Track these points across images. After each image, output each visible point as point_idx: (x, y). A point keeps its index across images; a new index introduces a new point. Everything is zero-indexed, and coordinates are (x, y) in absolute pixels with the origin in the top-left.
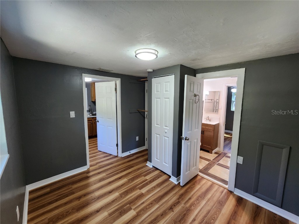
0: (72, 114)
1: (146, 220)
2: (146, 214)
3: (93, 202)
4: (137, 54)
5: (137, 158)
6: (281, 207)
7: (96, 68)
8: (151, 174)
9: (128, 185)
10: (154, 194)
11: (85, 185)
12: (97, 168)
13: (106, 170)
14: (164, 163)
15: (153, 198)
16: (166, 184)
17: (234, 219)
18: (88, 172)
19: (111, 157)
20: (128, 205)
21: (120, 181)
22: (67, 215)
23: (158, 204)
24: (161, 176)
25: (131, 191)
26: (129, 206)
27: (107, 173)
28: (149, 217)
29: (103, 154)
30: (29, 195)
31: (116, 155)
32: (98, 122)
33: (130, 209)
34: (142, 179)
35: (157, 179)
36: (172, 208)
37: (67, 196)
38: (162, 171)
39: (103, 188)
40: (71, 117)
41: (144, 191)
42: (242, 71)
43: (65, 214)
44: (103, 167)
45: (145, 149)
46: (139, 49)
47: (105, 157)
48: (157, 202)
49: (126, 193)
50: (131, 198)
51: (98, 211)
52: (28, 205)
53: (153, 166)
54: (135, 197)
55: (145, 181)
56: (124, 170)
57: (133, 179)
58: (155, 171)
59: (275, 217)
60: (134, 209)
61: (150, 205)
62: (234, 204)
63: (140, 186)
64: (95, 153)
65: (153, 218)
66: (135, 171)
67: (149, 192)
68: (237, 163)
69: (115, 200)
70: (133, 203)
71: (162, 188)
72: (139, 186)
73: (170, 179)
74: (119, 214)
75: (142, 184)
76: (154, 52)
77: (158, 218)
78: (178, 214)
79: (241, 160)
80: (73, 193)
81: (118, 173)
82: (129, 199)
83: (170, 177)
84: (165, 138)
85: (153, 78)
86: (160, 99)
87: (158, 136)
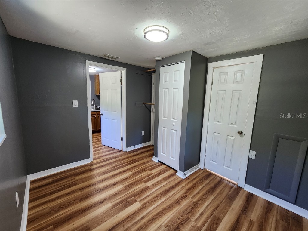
0: (75, 104)
1: (152, 212)
2: (151, 206)
3: (96, 194)
4: (146, 33)
5: (142, 153)
6: (295, 203)
7: (101, 54)
8: (157, 168)
9: (133, 178)
10: (160, 188)
11: (88, 177)
12: (101, 161)
13: (110, 163)
14: (170, 158)
15: (159, 191)
16: (173, 178)
17: (245, 215)
18: (91, 164)
19: (115, 151)
20: (133, 197)
21: (124, 174)
22: (69, 205)
23: (165, 197)
24: (167, 170)
25: (136, 184)
26: (134, 199)
27: (111, 167)
28: (154, 210)
29: (107, 148)
30: (30, 185)
31: (121, 149)
32: (102, 115)
33: (135, 201)
34: (148, 172)
35: (163, 173)
36: (179, 201)
37: (69, 187)
38: (168, 166)
39: (107, 180)
40: (74, 106)
41: (149, 184)
42: (259, 58)
43: (67, 204)
44: (107, 160)
45: (150, 144)
46: (149, 27)
47: (109, 151)
48: (163, 195)
49: (131, 186)
50: (135, 191)
51: (101, 202)
52: (29, 194)
53: (159, 161)
54: (140, 190)
55: (150, 175)
56: (129, 164)
57: (138, 173)
58: (161, 166)
59: (288, 214)
60: (139, 202)
61: (156, 198)
62: (244, 199)
63: (146, 180)
64: (99, 147)
65: (159, 211)
66: (140, 165)
67: (155, 185)
68: (249, 158)
69: (120, 193)
70: (138, 196)
71: (168, 182)
72: (144, 179)
73: (176, 174)
74: (124, 205)
75: (148, 177)
76: (164, 30)
77: (164, 211)
78: (186, 208)
79: (253, 155)
80: (76, 184)
81: (122, 167)
82: (134, 192)
83: (177, 171)
84: (173, 131)
85: (162, 67)
86: (168, 89)
87: (166, 129)
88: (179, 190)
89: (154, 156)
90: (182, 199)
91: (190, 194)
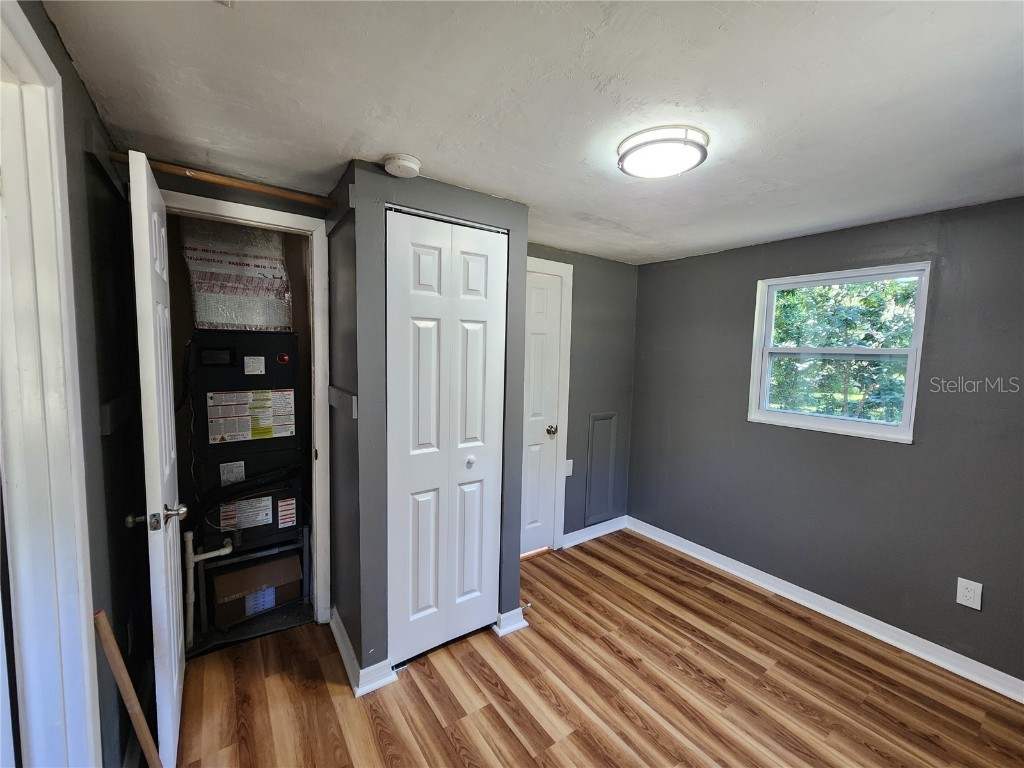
24: (474, 655)
58: (432, 669)
68: (566, 478)
73: (500, 634)
79: (570, 467)
84: (466, 488)
85: (397, 210)
86: (438, 321)
87: (430, 496)
88: (583, 647)
89: (361, 668)
90: (620, 652)
91: (595, 630)
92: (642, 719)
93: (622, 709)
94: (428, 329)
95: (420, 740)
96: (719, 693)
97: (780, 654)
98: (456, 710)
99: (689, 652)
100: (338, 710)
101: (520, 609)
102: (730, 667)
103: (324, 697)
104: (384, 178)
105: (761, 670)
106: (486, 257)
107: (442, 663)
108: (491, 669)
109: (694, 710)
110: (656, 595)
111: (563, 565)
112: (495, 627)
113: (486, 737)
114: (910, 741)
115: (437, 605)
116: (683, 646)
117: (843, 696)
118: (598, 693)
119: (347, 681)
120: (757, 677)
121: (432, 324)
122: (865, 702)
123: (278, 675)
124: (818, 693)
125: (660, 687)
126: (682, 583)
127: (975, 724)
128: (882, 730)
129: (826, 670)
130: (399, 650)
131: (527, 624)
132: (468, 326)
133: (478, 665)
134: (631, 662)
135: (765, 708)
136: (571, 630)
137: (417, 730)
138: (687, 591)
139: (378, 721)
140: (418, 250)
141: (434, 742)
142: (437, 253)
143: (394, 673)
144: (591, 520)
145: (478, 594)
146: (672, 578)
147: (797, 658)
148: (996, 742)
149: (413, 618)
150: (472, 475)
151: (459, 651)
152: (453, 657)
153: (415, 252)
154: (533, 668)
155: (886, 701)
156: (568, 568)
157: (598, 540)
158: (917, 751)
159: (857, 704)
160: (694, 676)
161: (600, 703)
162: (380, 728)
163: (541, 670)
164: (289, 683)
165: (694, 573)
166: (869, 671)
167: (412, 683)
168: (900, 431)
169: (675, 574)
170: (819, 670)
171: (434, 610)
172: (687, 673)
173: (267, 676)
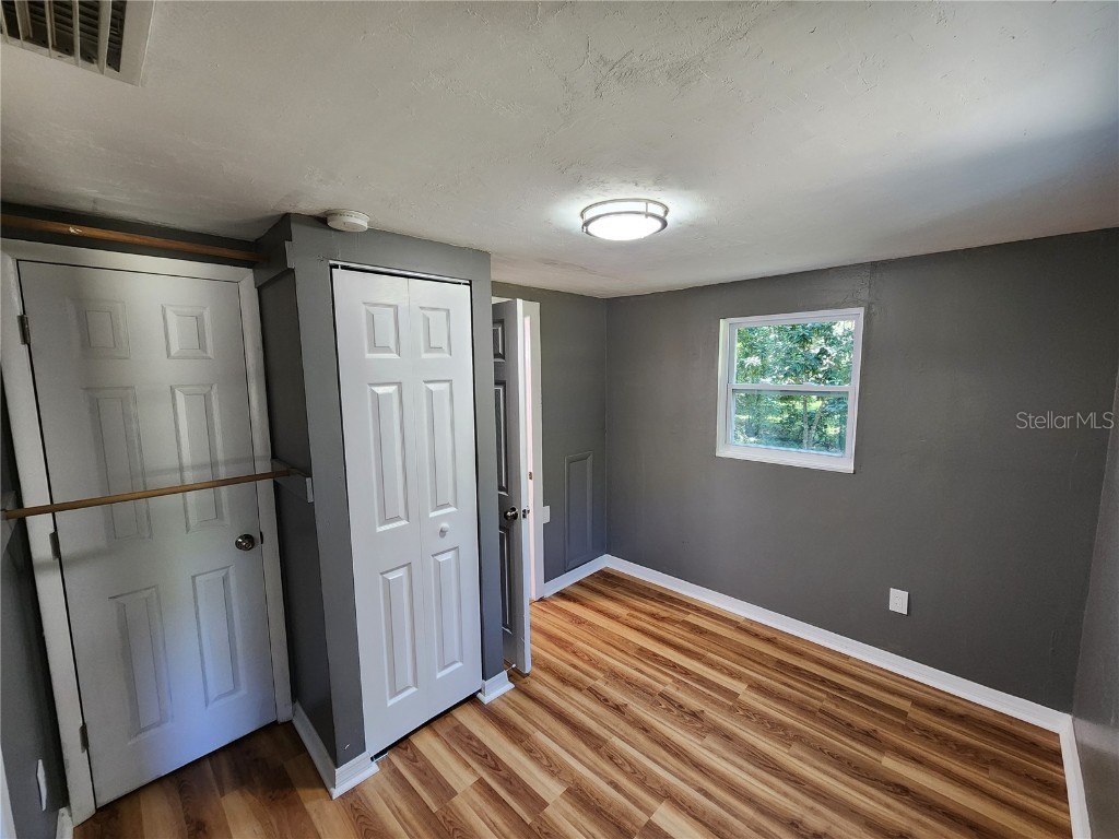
16: (510, 713)
24: (459, 729)
58: (416, 752)
60: (649, 812)
61: (620, 762)
68: (544, 524)
73: (485, 701)
79: (547, 514)
84: (441, 558)
85: (344, 268)
86: (399, 384)
87: (401, 573)
88: (571, 701)
89: (337, 767)
90: (606, 700)
91: (581, 681)
92: (630, 764)
93: (611, 758)
94: (390, 395)
95: (409, 829)
96: (699, 725)
97: (750, 678)
98: (445, 791)
99: (671, 690)
100: (314, 817)
101: (505, 672)
102: (708, 697)
103: (296, 806)
104: (328, 232)
105: (733, 695)
106: (448, 311)
107: (427, 744)
108: (479, 741)
109: (678, 747)
110: (638, 635)
111: (546, 616)
112: (480, 695)
113: (480, 813)
114: (854, 739)
115: (416, 684)
116: (664, 684)
117: (802, 708)
118: (587, 745)
119: (321, 783)
120: (731, 703)
121: (392, 389)
122: (821, 711)
123: (236, 792)
124: (783, 709)
125: (645, 729)
126: (663, 619)
127: (902, 714)
128: (833, 733)
129: (789, 686)
130: (376, 738)
131: (512, 686)
132: (432, 386)
133: (466, 740)
134: (618, 709)
135: (737, 731)
136: (558, 685)
137: (405, 821)
138: (667, 626)
139: (362, 819)
140: (372, 309)
141: (425, 829)
142: (392, 310)
143: (374, 763)
144: (571, 565)
145: (459, 665)
146: (653, 615)
147: (764, 679)
148: (917, 725)
149: (391, 703)
150: (447, 542)
151: (442, 728)
152: (438, 736)
153: (367, 311)
154: (522, 732)
155: (837, 706)
156: (550, 618)
157: (580, 584)
158: (859, 747)
159: (814, 713)
160: (676, 712)
161: (590, 754)
162: (364, 827)
163: (530, 732)
164: (252, 798)
165: (671, 607)
166: (823, 681)
167: (396, 771)
168: (843, 463)
169: (654, 610)
170: (783, 687)
171: (413, 690)
172: (670, 710)
173: (223, 795)
